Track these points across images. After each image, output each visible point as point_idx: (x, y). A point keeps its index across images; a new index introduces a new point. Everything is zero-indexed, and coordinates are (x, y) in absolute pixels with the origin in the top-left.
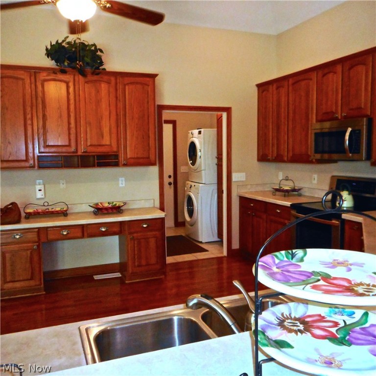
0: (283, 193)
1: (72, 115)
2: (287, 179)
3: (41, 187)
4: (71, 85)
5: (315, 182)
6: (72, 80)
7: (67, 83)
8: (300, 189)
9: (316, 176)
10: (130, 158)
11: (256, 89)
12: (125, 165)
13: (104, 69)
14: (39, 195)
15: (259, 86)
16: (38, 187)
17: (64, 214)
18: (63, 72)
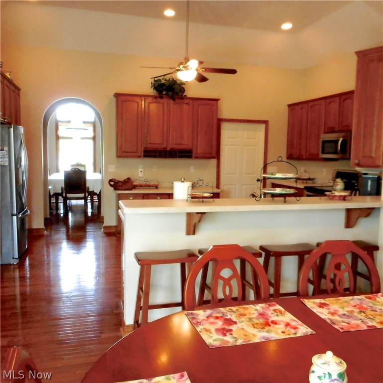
0: (302, 181)
1: (165, 125)
2: (305, 172)
3: (142, 170)
4: (165, 105)
5: (324, 174)
6: (166, 102)
7: (163, 104)
8: (314, 179)
9: (325, 170)
10: (200, 153)
11: (287, 108)
12: (196, 158)
13: (185, 96)
14: (141, 175)
15: (290, 106)
16: (140, 170)
17: (156, 187)
18: (161, 97)
